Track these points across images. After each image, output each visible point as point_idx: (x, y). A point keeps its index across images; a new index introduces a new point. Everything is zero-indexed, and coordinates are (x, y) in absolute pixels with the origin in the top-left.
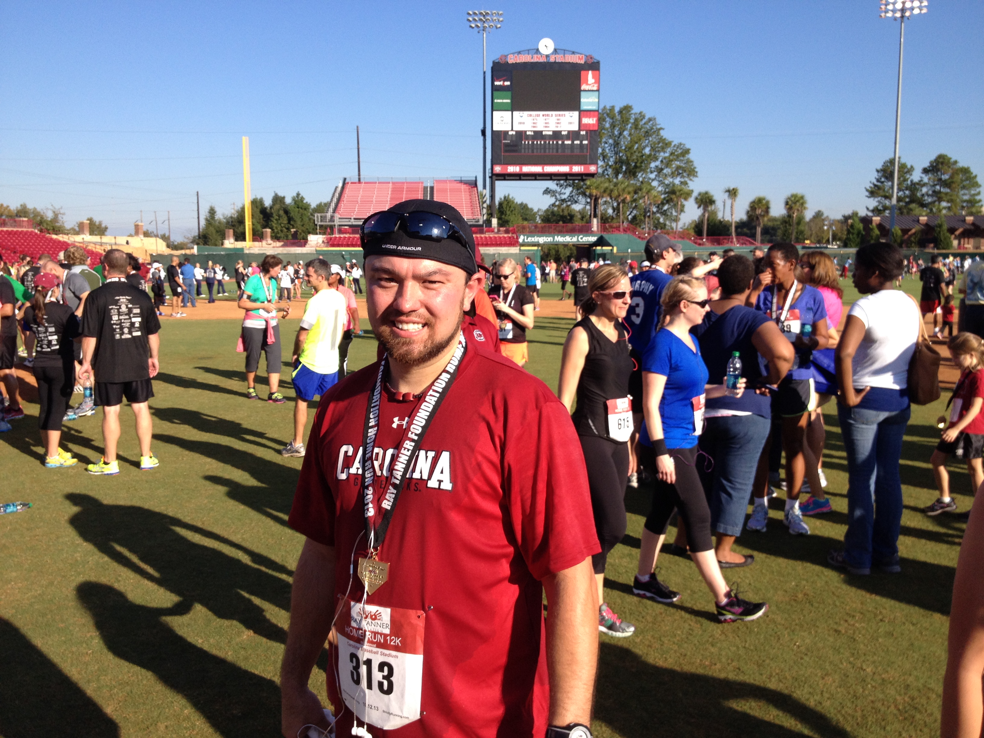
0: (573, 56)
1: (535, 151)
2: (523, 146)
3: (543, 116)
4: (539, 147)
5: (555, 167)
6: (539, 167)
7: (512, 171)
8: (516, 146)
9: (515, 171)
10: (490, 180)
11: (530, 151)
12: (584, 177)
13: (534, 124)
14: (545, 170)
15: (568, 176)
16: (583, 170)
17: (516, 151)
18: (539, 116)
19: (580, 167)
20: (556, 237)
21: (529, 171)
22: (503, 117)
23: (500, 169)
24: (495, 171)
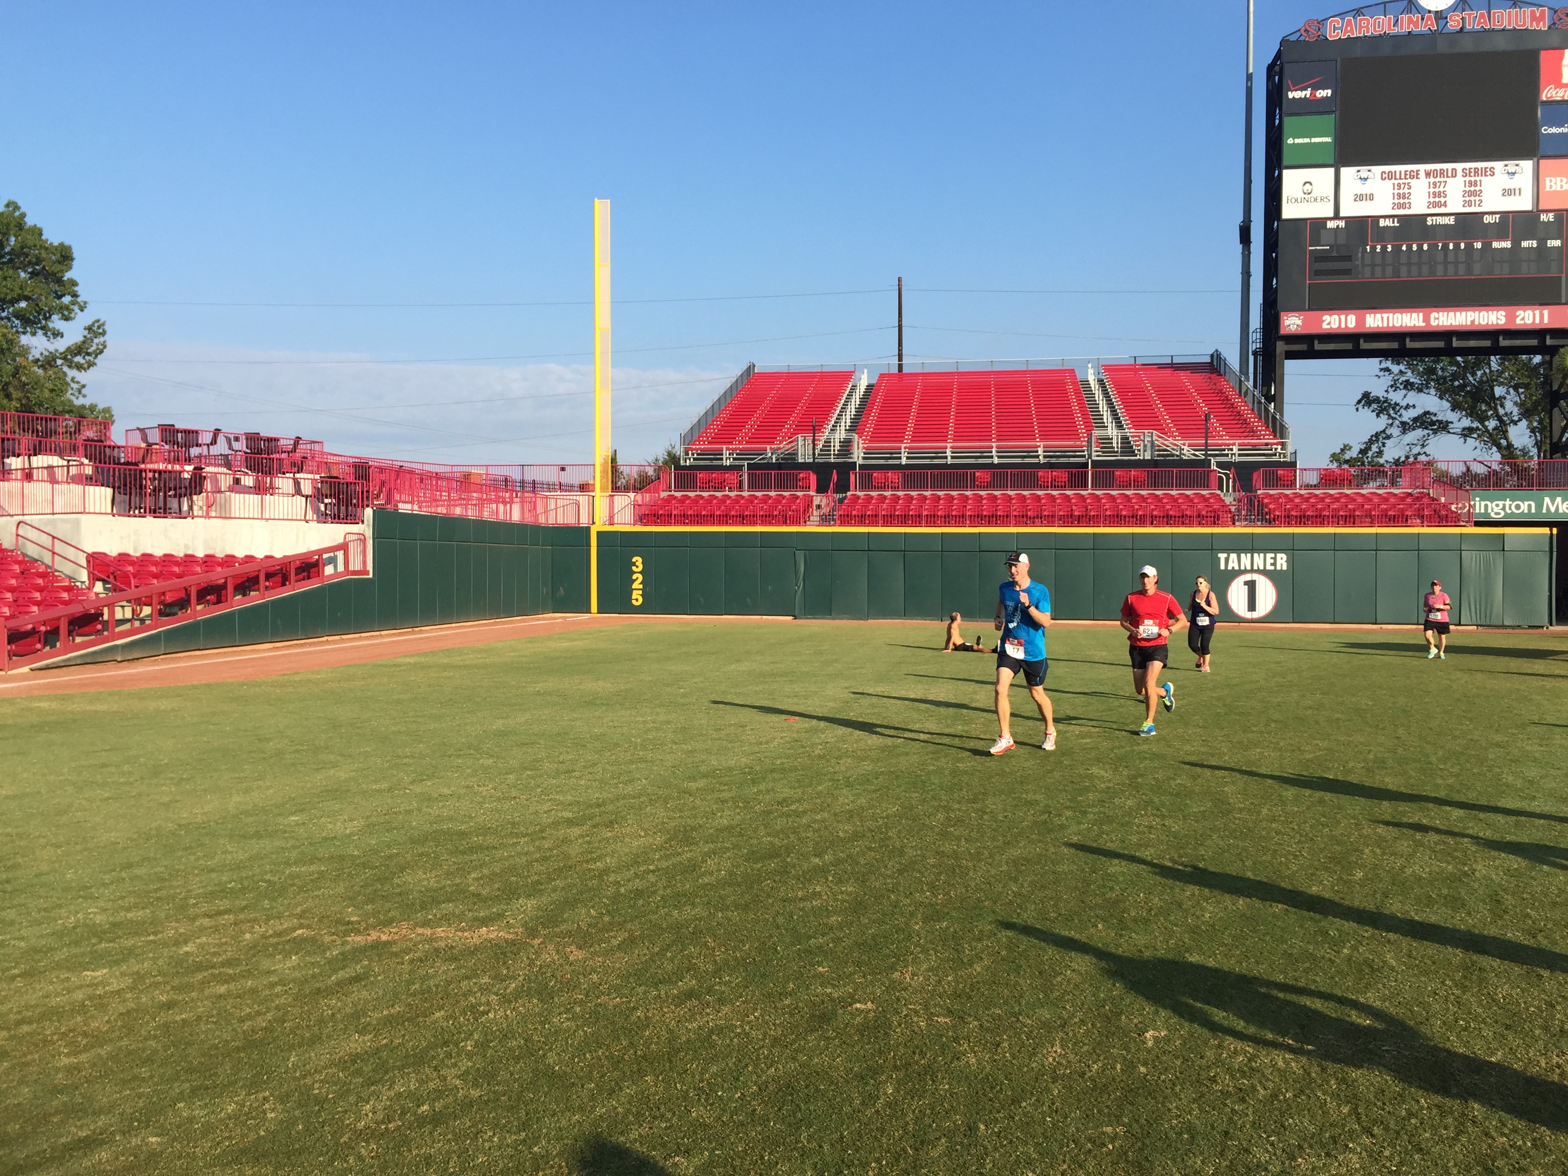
0: (1515, 10)
1: (1404, 271)
2: (1368, 261)
3: (1428, 174)
4: (1415, 259)
5: (1464, 313)
6: (1415, 315)
7: (1336, 326)
8: (1348, 258)
9: (1343, 326)
10: (1260, 358)
11: (1389, 271)
12: (1549, 342)
13: (1403, 198)
14: (1434, 323)
15: (1501, 338)
16: (1546, 321)
17: (1347, 272)
18: (1415, 175)
19: (1537, 312)
20: (1547, 500)
21: (1385, 325)
22: (1311, 184)
23: (1299, 322)
24: (1285, 327)
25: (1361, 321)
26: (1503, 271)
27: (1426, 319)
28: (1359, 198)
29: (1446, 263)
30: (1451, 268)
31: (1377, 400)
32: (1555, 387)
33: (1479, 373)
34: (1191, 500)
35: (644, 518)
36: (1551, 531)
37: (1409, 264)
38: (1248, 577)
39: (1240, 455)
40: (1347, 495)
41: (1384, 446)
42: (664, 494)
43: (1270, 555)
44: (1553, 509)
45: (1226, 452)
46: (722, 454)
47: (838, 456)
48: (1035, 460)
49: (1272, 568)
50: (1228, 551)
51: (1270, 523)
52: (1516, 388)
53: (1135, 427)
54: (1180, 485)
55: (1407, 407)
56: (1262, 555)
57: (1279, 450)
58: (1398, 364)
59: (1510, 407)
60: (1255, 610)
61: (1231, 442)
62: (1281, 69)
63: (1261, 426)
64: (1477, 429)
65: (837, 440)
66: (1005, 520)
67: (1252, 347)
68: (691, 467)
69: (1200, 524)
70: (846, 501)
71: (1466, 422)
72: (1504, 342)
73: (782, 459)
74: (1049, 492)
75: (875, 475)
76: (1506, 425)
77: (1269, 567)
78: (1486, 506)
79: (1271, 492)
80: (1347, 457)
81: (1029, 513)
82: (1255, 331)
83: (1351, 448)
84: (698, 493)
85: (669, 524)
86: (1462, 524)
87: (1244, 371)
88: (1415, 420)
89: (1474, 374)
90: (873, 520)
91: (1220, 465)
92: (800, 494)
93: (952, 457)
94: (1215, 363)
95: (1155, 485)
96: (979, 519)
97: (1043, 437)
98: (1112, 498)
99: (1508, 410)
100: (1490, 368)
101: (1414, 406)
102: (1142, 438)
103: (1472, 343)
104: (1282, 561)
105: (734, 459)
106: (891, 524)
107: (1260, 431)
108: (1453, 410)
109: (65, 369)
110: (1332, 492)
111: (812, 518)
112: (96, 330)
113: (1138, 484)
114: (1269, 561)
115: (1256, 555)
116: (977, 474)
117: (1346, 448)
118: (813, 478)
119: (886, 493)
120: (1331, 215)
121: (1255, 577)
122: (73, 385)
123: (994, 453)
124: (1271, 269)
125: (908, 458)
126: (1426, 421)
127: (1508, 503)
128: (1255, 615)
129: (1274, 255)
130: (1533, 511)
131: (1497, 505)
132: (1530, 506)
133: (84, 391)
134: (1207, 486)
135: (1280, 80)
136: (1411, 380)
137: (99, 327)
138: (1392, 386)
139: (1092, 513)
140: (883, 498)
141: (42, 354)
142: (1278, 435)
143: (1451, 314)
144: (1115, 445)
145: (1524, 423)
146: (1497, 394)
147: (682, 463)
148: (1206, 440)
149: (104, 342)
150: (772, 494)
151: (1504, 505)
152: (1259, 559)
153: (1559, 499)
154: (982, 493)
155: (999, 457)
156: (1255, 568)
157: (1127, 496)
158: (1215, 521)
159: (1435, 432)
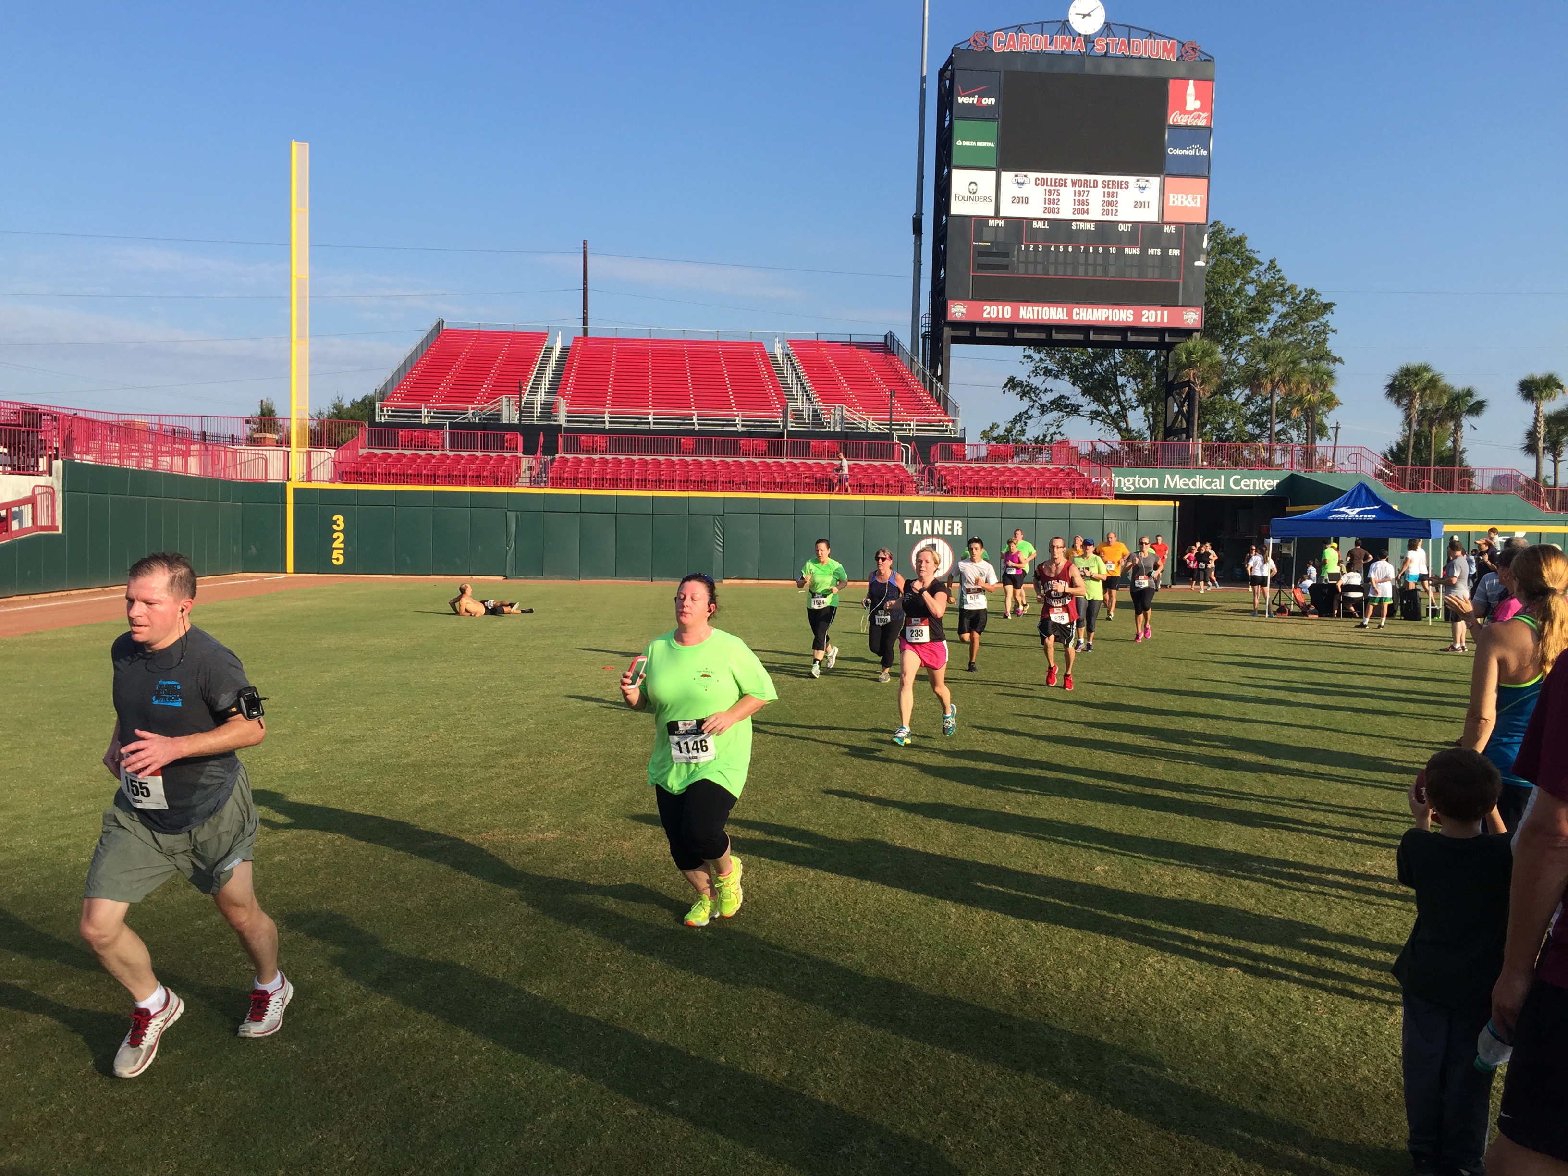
0: (1149, 41)
1: (1052, 269)
2: (1022, 257)
3: (1074, 183)
4: (1061, 259)
5: (1100, 310)
6: (1060, 309)
7: (994, 316)
8: (1006, 255)
9: (1000, 316)
10: (928, 341)
11: (1040, 268)
12: (1167, 339)
13: (1052, 203)
14: (1075, 318)
15: (1129, 334)
16: (1166, 321)
17: (1005, 267)
18: (1063, 183)
19: (1159, 312)
20: (1168, 476)
21: (1036, 317)
22: (976, 184)
23: (964, 311)
24: (952, 314)
25: (1015, 312)
26: (1132, 275)
27: (1069, 314)
28: (1017, 200)
29: (1086, 264)
30: (1091, 269)
31: (1020, 384)
32: (1170, 379)
33: (1105, 363)
34: (879, 470)
35: (342, 473)
36: (1175, 503)
37: (1056, 263)
38: (929, 541)
39: (917, 430)
40: (1010, 469)
41: (1026, 425)
42: (362, 452)
43: (948, 522)
44: (1172, 485)
45: (906, 427)
46: (421, 412)
47: (540, 418)
48: (734, 429)
49: (950, 533)
50: (913, 517)
51: (947, 493)
52: (1135, 379)
53: (823, 400)
54: (868, 456)
55: (1046, 391)
56: (941, 521)
57: (950, 427)
58: (1039, 352)
59: (1130, 394)
61: (909, 418)
62: (952, 74)
63: (933, 404)
64: (1103, 412)
65: (539, 403)
66: (711, 485)
67: (922, 331)
68: (386, 425)
69: (888, 493)
70: (556, 464)
71: (1094, 406)
72: (1131, 338)
73: (485, 419)
74: (752, 459)
75: (583, 438)
76: (1126, 410)
77: (947, 533)
78: (1120, 481)
79: (948, 465)
80: (995, 434)
81: (735, 479)
82: (925, 316)
83: (998, 426)
84: (400, 451)
85: (372, 482)
86: (1104, 496)
87: (915, 352)
88: (1052, 403)
89: (1101, 364)
90: (586, 483)
91: (901, 438)
92: (506, 455)
93: (654, 423)
94: (889, 344)
96: (685, 484)
97: (740, 407)
98: (808, 467)
99: (1128, 397)
100: (1114, 359)
101: (1051, 391)
102: (832, 411)
103: (1106, 338)
104: (958, 527)
105: (432, 417)
106: (603, 487)
107: (932, 409)
108: (1083, 395)
110: (997, 466)
111: (520, 480)
114: (947, 527)
115: (936, 522)
116: (683, 440)
117: (994, 427)
118: (520, 439)
119: (595, 457)
120: (992, 214)
121: (936, 541)
123: (695, 421)
124: (939, 260)
125: (610, 422)
126: (1060, 404)
127: (1137, 479)
129: (942, 247)
130: (1157, 486)
131: (1129, 481)
132: (1154, 482)
134: (891, 457)
135: (951, 84)
136: (1050, 367)
138: (1033, 372)
139: (793, 481)
140: (592, 462)
142: (949, 414)
143: (1090, 310)
144: (806, 417)
145: (1141, 409)
146: (1119, 384)
147: (377, 419)
148: (891, 416)
150: (479, 454)
151: (1134, 481)
152: (939, 525)
153: (1177, 477)
154: (688, 459)
155: (699, 424)
156: (936, 533)
157: (822, 465)
158: (901, 490)
159: (1068, 414)
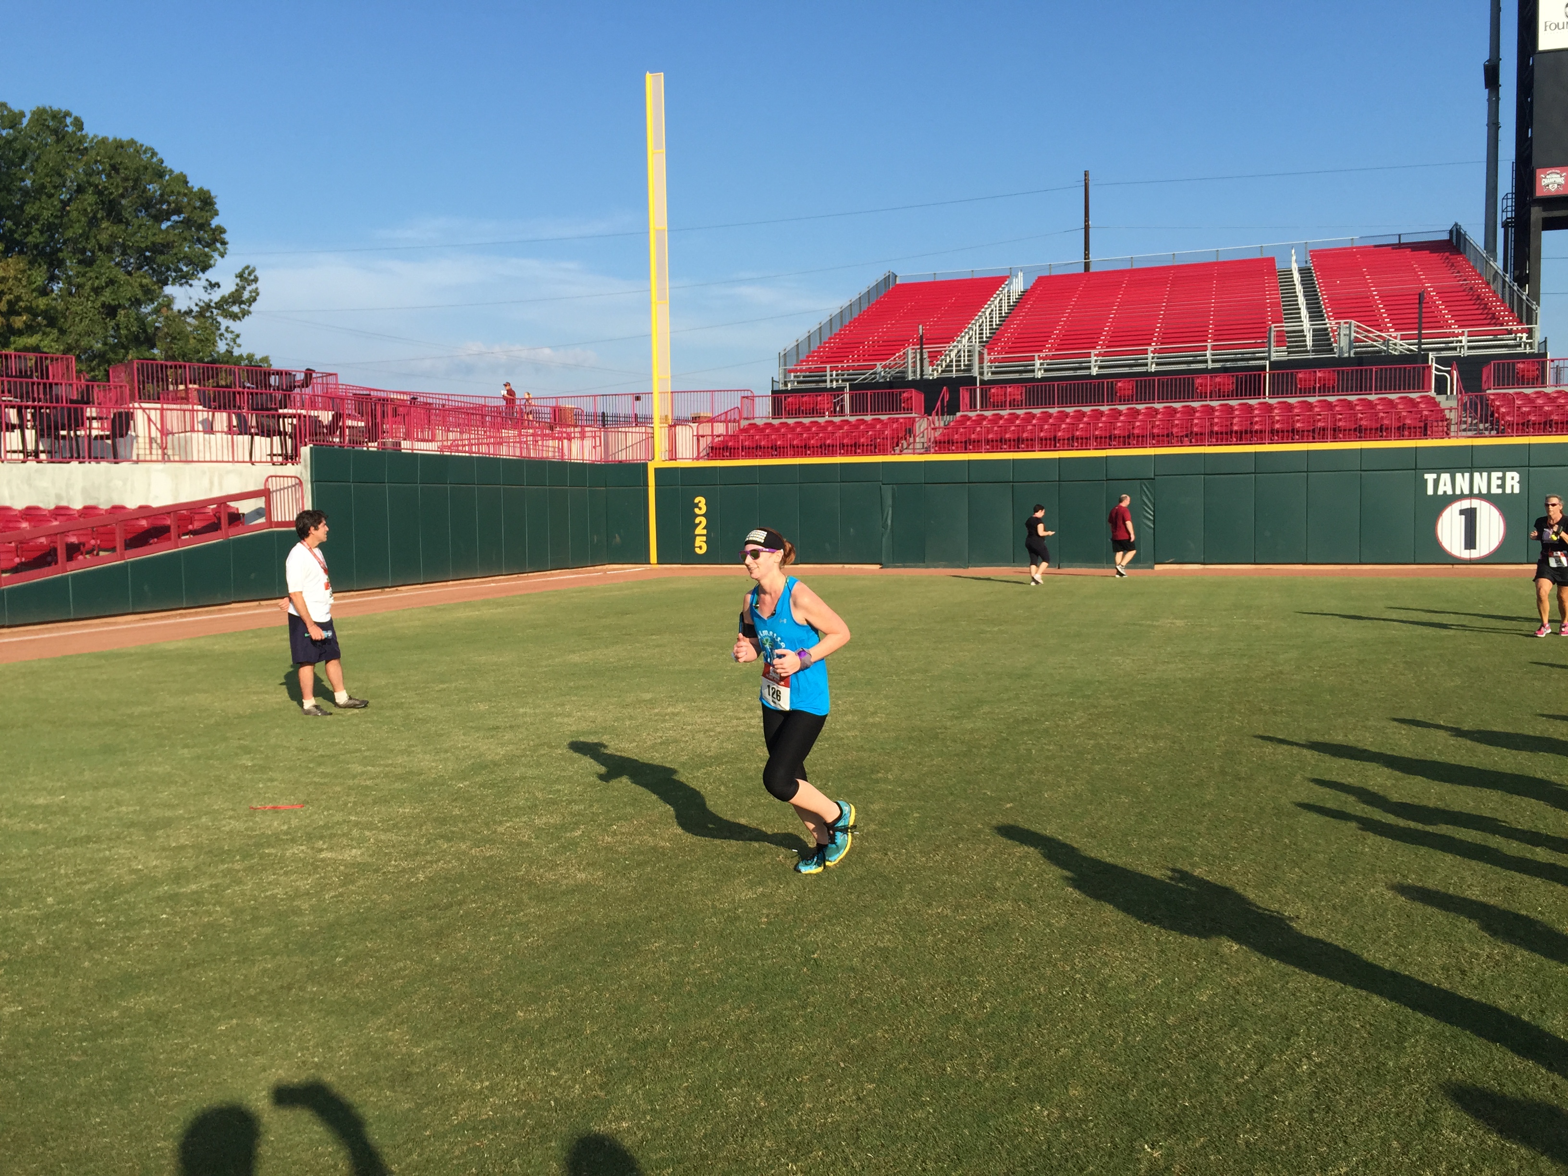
10: (1511, 231)
23: (1561, 181)
24: (1542, 188)
34: (1395, 406)
38: (1466, 504)
39: (1469, 348)
42: (745, 423)
43: (1495, 475)
45: (1455, 344)
46: (826, 375)
48: (1202, 366)
49: (1500, 491)
50: (1439, 470)
51: (1501, 433)
54: (1379, 389)
56: (1485, 474)
57: (1524, 339)
60: (1475, 548)
61: (1460, 331)
63: (1504, 311)
67: (1501, 218)
68: (790, 391)
69: (1401, 436)
70: (952, 424)
73: (892, 377)
74: (1208, 403)
75: (993, 391)
77: (1495, 490)
79: (1506, 392)
82: (1505, 198)
85: (737, 457)
87: (1491, 246)
91: (1441, 360)
92: (901, 417)
93: (1095, 367)
94: (1454, 240)
95: (1348, 390)
96: (1106, 441)
97: (1218, 337)
98: (1289, 407)
104: (1513, 481)
105: (843, 380)
107: (1502, 317)
109: (220, 319)
112: (246, 277)
113: (1325, 389)
114: (1495, 482)
115: (1476, 475)
116: (1120, 386)
118: (918, 397)
119: (1002, 413)
121: (1475, 503)
122: (226, 335)
123: (1149, 360)
124: (1526, 116)
125: (1045, 370)
128: (1475, 554)
129: (1530, 99)
133: (238, 341)
134: (1419, 388)
137: (250, 274)
139: (1257, 428)
140: (997, 419)
141: (197, 305)
142: (1524, 320)
144: (1308, 343)
147: (782, 387)
149: (257, 289)
150: (868, 418)
152: (1480, 481)
154: (1121, 407)
155: (1156, 364)
156: (1476, 491)
157: (1309, 404)
158: (1424, 432)
